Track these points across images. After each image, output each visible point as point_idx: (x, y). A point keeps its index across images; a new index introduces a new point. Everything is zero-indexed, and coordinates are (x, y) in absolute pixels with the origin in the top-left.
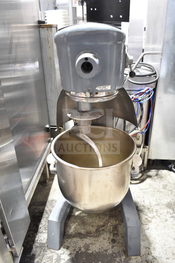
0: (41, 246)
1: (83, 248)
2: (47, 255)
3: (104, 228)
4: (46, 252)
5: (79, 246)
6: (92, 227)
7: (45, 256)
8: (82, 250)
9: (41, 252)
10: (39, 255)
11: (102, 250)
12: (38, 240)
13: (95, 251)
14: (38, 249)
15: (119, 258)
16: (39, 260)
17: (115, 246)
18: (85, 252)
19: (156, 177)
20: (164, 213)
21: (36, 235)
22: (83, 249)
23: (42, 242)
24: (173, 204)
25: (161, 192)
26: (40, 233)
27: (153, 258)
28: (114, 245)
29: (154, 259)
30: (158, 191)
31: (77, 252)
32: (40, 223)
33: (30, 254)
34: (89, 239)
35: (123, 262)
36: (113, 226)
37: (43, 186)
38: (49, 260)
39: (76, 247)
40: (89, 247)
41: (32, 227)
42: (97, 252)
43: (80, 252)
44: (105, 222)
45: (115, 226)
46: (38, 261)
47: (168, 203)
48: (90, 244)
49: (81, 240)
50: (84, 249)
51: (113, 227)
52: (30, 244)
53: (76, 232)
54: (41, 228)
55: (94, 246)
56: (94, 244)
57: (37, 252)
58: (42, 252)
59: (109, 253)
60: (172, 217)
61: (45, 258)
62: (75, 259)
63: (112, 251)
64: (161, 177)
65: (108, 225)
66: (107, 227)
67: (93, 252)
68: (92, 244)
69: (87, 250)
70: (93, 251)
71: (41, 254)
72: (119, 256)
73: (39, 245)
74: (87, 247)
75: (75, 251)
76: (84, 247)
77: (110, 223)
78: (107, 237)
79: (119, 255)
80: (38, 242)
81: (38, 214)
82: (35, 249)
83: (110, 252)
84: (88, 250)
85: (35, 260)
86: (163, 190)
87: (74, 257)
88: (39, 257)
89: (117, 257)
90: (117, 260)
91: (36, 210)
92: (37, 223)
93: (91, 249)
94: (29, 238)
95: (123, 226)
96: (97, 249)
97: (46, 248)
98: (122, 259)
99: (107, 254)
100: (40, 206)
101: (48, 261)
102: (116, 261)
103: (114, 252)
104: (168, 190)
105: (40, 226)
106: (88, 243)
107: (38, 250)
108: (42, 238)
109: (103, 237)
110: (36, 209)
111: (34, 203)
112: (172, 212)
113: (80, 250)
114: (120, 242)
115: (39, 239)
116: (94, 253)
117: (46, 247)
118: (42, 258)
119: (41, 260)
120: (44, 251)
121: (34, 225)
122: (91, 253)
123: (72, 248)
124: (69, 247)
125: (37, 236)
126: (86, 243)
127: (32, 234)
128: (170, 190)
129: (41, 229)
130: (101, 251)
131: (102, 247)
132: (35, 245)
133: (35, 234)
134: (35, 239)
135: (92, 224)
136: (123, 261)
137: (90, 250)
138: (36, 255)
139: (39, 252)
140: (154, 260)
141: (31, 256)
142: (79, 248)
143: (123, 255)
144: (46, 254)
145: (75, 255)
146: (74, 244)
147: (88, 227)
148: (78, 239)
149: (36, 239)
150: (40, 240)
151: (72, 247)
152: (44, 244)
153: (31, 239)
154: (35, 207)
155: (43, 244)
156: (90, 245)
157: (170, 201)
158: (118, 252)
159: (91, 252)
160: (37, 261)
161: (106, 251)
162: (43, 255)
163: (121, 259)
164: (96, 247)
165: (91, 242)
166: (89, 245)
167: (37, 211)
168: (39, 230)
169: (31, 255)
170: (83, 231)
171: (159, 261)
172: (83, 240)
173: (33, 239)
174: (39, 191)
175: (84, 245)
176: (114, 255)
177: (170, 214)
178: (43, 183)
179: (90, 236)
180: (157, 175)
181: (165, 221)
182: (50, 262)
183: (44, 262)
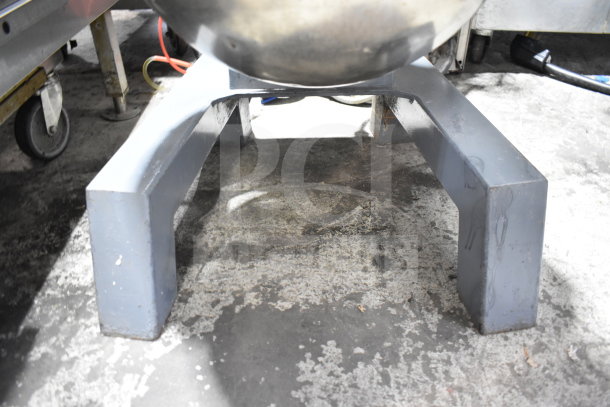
0: (72, 297)
1: (254, 294)
2: (88, 330)
3: (337, 221)
4: (89, 316)
5: (235, 288)
6: (289, 221)
7: (79, 334)
8: (246, 303)
9: (63, 319)
10: (54, 331)
11: (338, 297)
12: (57, 278)
13: (307, 300)
14: (54, 307)
15: (413, 320)
16: (50, 351)
17: (391, 280)
18: (263, 308)
19: (497, 89)
20: (553, 172)
21: (55, 261)
22: (251, 299)
23: (75, 282)
24: (577, 148)
25: (525, 121)
26: (72, 252)
27: (558, 312)
28: (386, 275)
29: (565, 316)
30: (517, 119)
31: (224, 308)
32: (78, 220)
33: (17, 330)
34: (279, 262)
35: (434, 336)
36: (373, 216)
37: (107, 123)
38: (96, 346)
39: (223, 292)
40: (281, 288)
41: (42, 236)
42: (314, 305)
43: (237, 309)
44: (342, 204)
45: (380, 214)
46: (44, 355)
47: (560, 146)
48: (283, 278)
49: (244, 266)
50: (257, 297)
51: (375, 219)
52: (24, 292)
53: (222, 242)
54: (77, 237)
55: (302, 285)
56: (302, 276)
57: (48, 321)
58: (69, 319)
59: (370, 307)
60: (590, 182)
61: (81, 340)
62: (215, 338)
63: (379, 298)
64: (517, 89)
65: (353, 213)
66: (349, 220)
67: (296, 307)
68: (291, 279)
69: (268, 300)
70: (298, 303)
71: (64, 327)
72: (413, 315)
73: (62, 293)
74: (270, 290)
75: (219, 307)
76: (256, 289)
77: (359, 209)
78: (355, 251)
79: (414, 312)
80: (60, 282)
81: (75, 196)
82: (41, 311)
83: (372, 300)
84: (274, 298)
85: (32, 353)
86: (531, 116)
87: (212, 328)
88: (53, 340)
89: (405, 318)
90: (407, 331)
91: (71, 184)
92: (68, 222)
93: (286, 296)
94: (25, 274)
95: (412, 213)
96: (313, 293)
97: (90, 302)
98: (430, 326)
99: (362, 309)
100: (86, 173)
101: (89, 353)
102: (404, 334)
103: (390, 299)
104: (548, 117)
105: (77, 230)
106: (272, 276)
107: (54, 314)
108: (78, 269)
109: (337, 252)
110: (69, 181)
111: (64, 167)
112: (583, 169)
113: (239, 300)
114: (408, 264)
115: (64, 275)
116: (304, 307)
117: (89, 298)
118: (67, 342)
119: (61, 351)
120: (77, 316)
121: (51, 230)
122: (287, 310)
123: (205, 296)
124: (192, 292)
125: (59, 263)
126: (264, 277)
127: (40, 258)
128: (557, 117)
129: (76, 241)
130: (330, 301)
131: (335, 288)
132: (43, 294)
133: (53, 257)
134: (48, 273)
135: (288, 213)
136: (435, 330)
137: (284, 300)
138: (41, 331)
139: (58, 318)
140: (568, 319)
141: (19, 338)
142: (234, 293)
143: (430, 308)
144: (87, 327)
145: (214, 321)
146: (212, 280)
147: (274, 221)
148: (231, 263)
149: (52, 274)
150: (66, 278)
151: (202, 293)
152: (84, 289)
153: (31, 274)
154: (66, 177)
155: (78, 289)
156: (283, 283)
157: (565, 142)
158: (409, 301)
159: (290, 306)
160: (39, 355)
161: (356, 297)
162: (73, 331)
163: (426, 325)
164: (307, 285)
165: (286, 271)
166: (279, 281)
167: (72, 189)
168: (71, 242)
169: (20, 333)
170: (250, 238)
171: (587, 321)
172: (252, 267)
173: (39, 273)
174: (92, 134)
175: (259, 281)
176: (393, 311)
177: (578, 174)
178: (108, 114)
179: (283, 252)
180: (500, 84)
181: (568, 194)
182: (100, 354)
183: (72, 355)
